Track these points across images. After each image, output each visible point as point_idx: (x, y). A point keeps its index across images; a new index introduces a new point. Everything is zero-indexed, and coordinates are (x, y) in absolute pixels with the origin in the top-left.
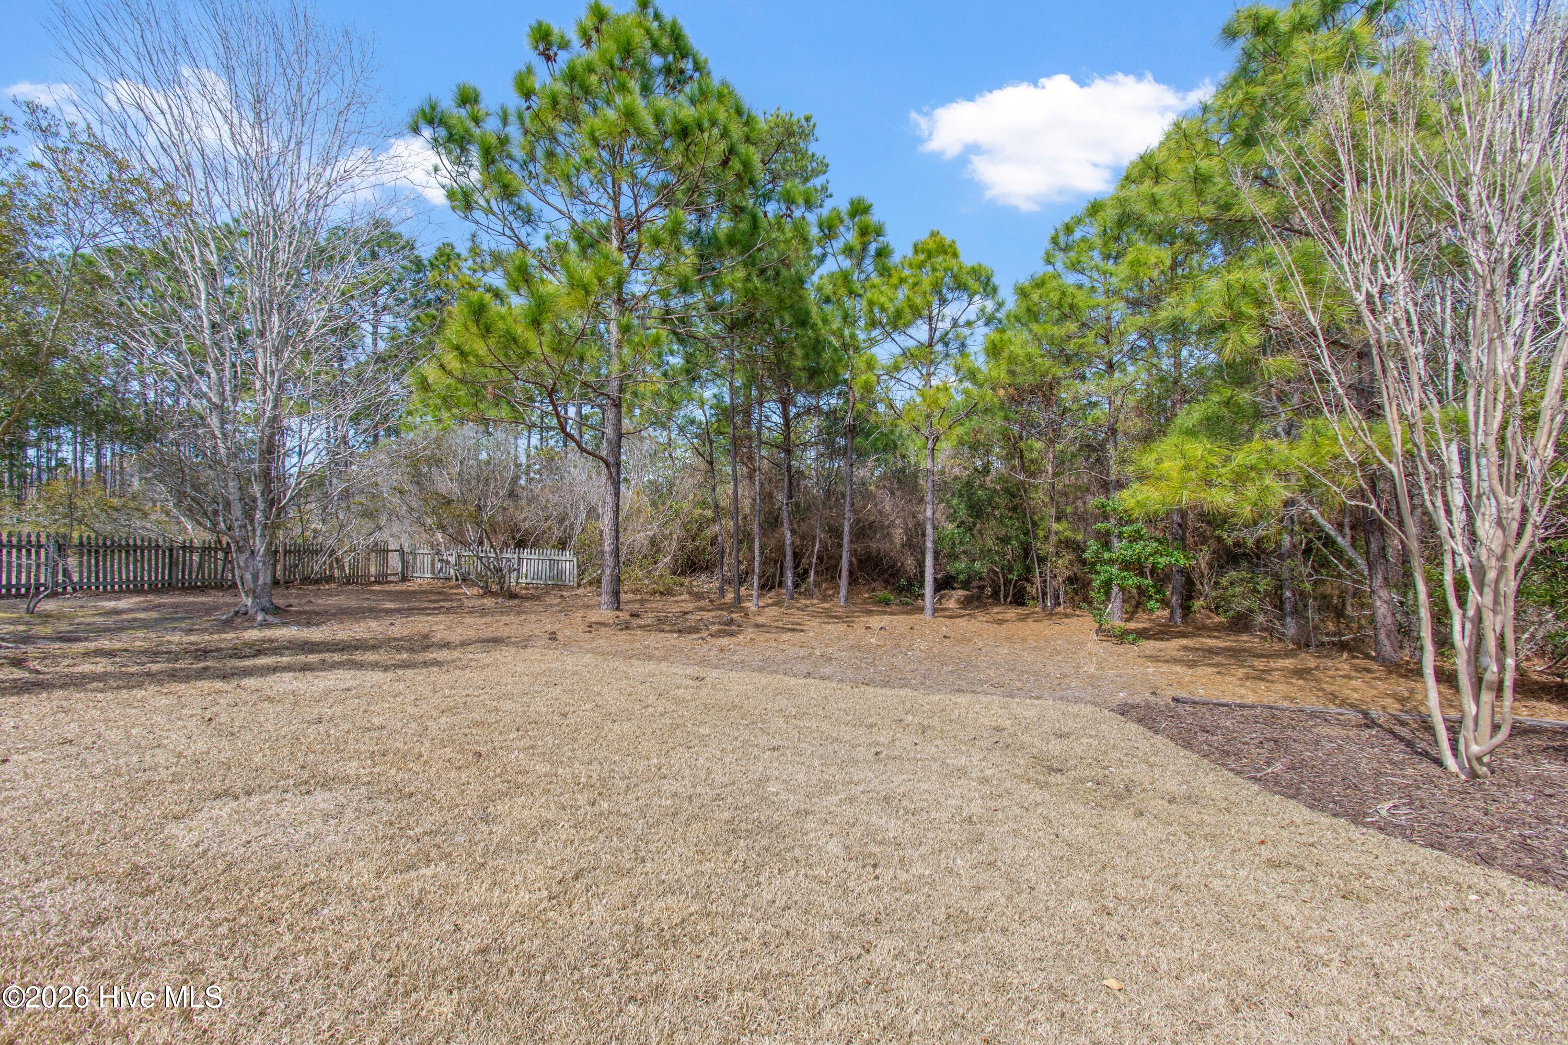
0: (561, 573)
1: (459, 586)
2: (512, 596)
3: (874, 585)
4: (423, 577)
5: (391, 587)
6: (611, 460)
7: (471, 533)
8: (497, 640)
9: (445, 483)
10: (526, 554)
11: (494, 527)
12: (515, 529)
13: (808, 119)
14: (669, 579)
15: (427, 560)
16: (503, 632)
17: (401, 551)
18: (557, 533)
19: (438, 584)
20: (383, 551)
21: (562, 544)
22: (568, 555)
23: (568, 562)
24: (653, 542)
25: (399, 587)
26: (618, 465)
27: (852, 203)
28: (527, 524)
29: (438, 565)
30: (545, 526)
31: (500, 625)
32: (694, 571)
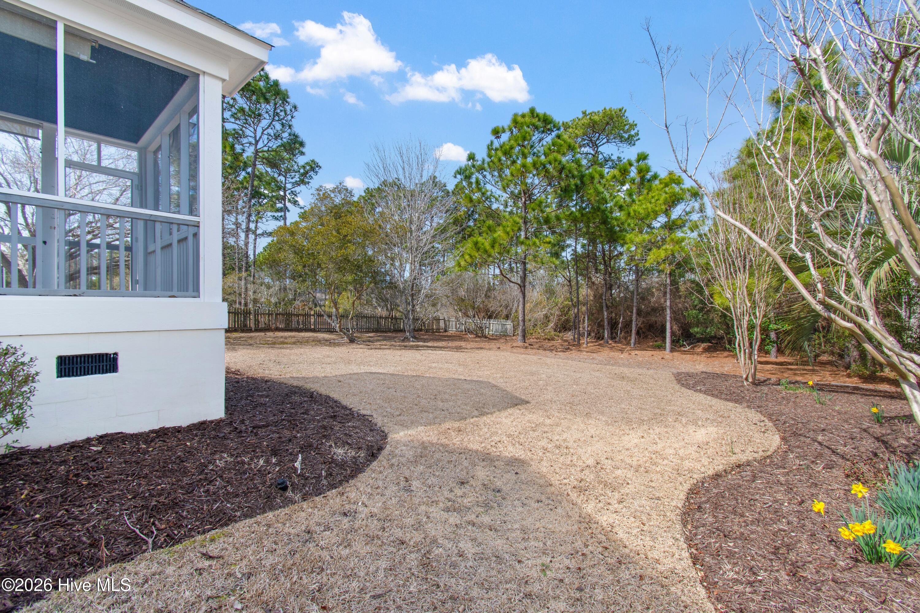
0: (506, 329)
1: (466, 334)
2: (486, 337)
3: (656, 339)
4: (452, 330)
5: (441, 334)
6: (522, 284)
7: (471, 313)
8: (481, 348)
9: (462, 293)
10: (492, 321)
11: (479, 310)
12: (487, 311)
13: (620, 110)
14: (553, 333)
15: (454, 323)
16: (483, 346)
17: (444, 319)
18: (505, 312)
19: (458, 333)
20: (438, 320)
21: (507, 317)
22: (509, 322)
23: (509, 325)
24: (546, 316)
25: (444, 334)
26: (524, 286)
27: (638, 155)
28: (493, 309)
29: (458, 326)
30: (500, 309)
31: (482, 345)
32: (566, 330)
